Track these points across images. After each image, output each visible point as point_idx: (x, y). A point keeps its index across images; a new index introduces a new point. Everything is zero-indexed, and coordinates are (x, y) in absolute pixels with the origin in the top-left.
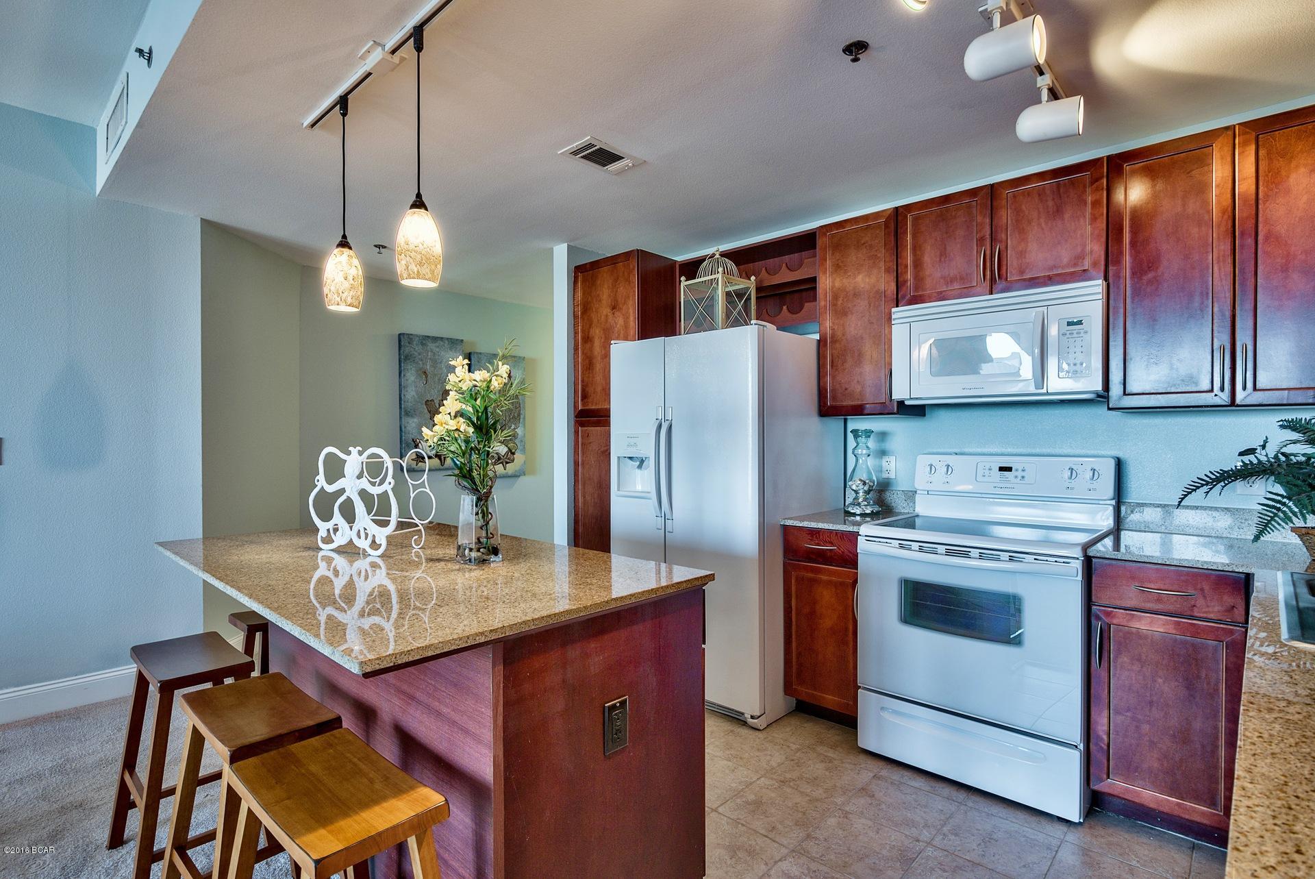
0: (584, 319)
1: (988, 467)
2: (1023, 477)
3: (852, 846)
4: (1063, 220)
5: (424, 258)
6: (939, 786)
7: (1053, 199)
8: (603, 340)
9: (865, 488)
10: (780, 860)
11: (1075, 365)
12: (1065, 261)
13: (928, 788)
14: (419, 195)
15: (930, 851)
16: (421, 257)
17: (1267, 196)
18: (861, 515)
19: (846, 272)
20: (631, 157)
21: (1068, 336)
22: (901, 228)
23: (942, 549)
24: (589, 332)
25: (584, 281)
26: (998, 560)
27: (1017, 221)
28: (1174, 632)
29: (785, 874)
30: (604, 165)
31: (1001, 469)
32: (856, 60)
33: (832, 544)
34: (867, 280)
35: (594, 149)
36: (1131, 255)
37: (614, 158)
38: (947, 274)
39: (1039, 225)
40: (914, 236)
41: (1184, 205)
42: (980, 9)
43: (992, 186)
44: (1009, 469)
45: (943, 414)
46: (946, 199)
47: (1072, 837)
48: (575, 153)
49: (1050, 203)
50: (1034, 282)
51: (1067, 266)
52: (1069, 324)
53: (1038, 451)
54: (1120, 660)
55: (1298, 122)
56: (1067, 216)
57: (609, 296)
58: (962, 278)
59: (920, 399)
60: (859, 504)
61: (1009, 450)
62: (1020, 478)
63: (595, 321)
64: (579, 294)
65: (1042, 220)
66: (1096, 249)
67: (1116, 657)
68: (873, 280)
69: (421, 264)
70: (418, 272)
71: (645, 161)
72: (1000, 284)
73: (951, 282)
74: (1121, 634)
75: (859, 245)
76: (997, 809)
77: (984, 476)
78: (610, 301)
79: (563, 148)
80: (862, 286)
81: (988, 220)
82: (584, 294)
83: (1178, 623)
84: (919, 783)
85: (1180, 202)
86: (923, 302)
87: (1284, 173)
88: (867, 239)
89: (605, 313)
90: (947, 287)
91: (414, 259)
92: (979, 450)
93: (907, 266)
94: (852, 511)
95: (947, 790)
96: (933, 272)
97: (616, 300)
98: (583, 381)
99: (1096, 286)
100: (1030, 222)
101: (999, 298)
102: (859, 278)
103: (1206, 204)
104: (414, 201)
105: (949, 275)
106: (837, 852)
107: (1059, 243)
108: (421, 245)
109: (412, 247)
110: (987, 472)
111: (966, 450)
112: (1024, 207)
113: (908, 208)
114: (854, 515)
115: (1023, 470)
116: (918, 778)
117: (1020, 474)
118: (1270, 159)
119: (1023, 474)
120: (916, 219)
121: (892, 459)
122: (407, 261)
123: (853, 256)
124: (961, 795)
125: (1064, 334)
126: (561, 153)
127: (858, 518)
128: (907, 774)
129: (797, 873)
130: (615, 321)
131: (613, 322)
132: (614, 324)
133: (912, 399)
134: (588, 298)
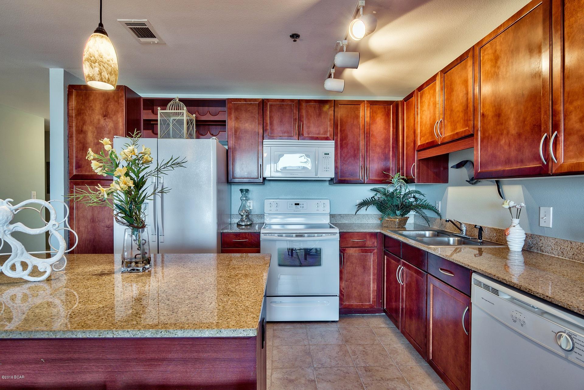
0: (77, 119)
1: (291, 204)
2: (303, 207)
3: (289, 357)
4: (321, 118)
5: (113, 70)
6: (295, 325)
7: (318, 110)
8: (95, 134)
9: (247, 214)
10: (271, 375)
11: (327, 168)
12: (322, 132)
13: (293, 327)
14: (101, 25)
15: (312, 348)
16: (112, 69)
17: (372, 123)
18: (245, 225)
19: (241, 121)
20: (160, 39)
21: (325, 158)
22: (265, 108)
23: (294, 235)
24: (82, 127)
25: (77, 96)
26: (314, 236)
27: (307, 115)
28: (361, 252)
29: (278, 379)
30: (139, 37)
31: (296, 204)
32: (295, 41)
33: (246, 238)
34: (250, 126)
35: (145, 27)
36: (340, 134)
37: (152, 36)
38: (283, 129)
39: (314, 118)
40: (270, 112)
41: (353, 121)
42: (337, 42)
43: (299, 100)
44: (298, 204)
45: (272, 183)
46: (283, 100)
47: (338, 325)
48: (128, 24)
49: (318, 111)
50: (313, 138)
51: (322, 134)
52: (325, 154)
53: (304, 197)
54: (347, 264)
55: (379, 104)
56: (322, 117)
57: (101, 108)
58: (288, 132)
59: (274, 177)
60: (244, 221)
61: (295, 197)
62: (302, 207)
63: (88, 121)
64: (73, 103)
65: (315, 117)
66: (330, 129)
67: (346, 263)
68: (253, 126)
69: (111, 74)
70: (109, 78)
71: (165, 43)
72: (301, 137)
73: (284, 133)
74: (347, 256)
75: (246, 111)
76: (316, 325)
77: (290, 207)
78: (102, 111)
79: (123, 19)
80: (248, 128)
81: (298, 113)
82: (78, 103)
83: (362, 249)
84: (288, 326)
85: (352, 120)
86: (273, 139)
87: (375, 118)
88: (250, 109)
89: (97, 117)
90: (283, 135)
91: (107, 69)
92: (285, 197)
93: (267, 124)
94: (242, 224)
95: (298, 325)
96: (278, 128)
97: (106, 111)
98: (77, 157)
99: (332, 143)
100: (311, 116)
101: (301, 142)
102: (247, 125)
103: (358, 122)
104: (98, 28)
105: (284, 130)
106: (287, 361)
107: (320, 126)
108: (111, 61)
109: (105, 60)
110: (291, 206)
111: (280, 197)
112: (309, 111)
113: (268, 100)
114: (242, 225)
115: (303, 204)
116: (287, 325)
117: (302, 206)
118: (373, 113)
119: (303, 206)
120: (271, 105)
121: (251, 201)
122: (100, 69)
123: (244, 115)
124: (303, 325)
125: (324, 158)
126: (119, 21)
127: (244, 227)
128: (282, 325)
129: (281, 376)
130: (106, 124)
131: (105, 124)
132: (105, 125)
133: (271, 177)
134: (81, 107)
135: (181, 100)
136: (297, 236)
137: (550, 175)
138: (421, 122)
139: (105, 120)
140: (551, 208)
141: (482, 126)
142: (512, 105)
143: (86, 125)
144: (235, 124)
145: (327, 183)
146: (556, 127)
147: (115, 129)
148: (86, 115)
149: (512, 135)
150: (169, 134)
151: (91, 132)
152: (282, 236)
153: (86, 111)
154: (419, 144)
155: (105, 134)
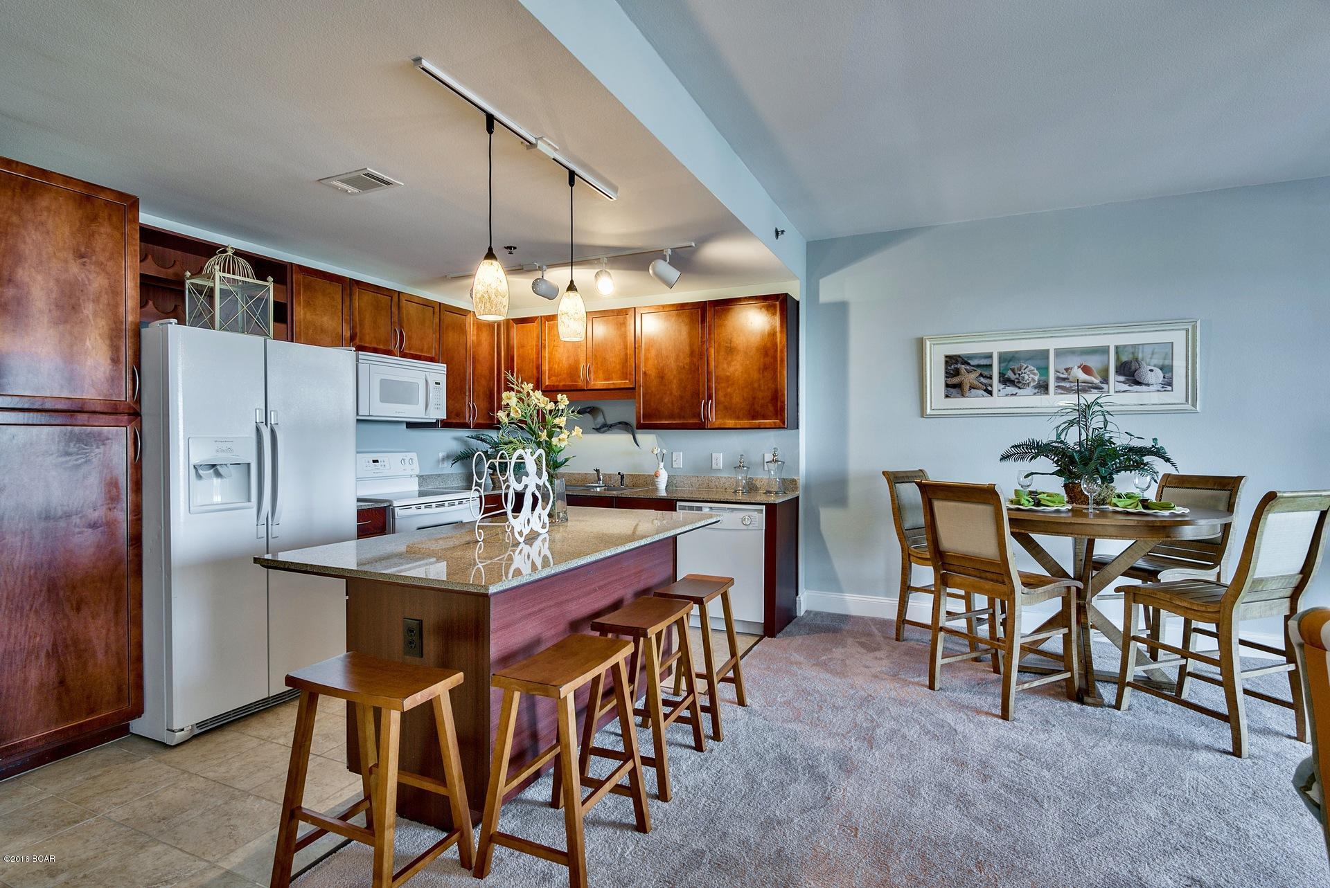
1: (367, 461)
2: (385, 466)
7: (422, 314)
11: (437, 405)
12: (425, 349)
22: (353, 295)
24: (11, 270)
27: (408, 318)
30: (340, 181)
31: (374, 461)
32: (510, 253)
34: (331, 322)
36: (446, 355)
37: (363, 188)
39: (417, 325)
41: (459, 338)
43: (399, 293)
44: (377, 462)
46: (378, 288)
48: (369, 175)
49: (421, 316)
50: (414, 356)
51: (426, 352)
52: (436, 382)
56: (426, 325)
57: (72, 236)
58: (384, 342)
62: (383, 466)
63: (31, 258)
65: (418, 323)
66: (435, 346)
68: (335, 324)
73: (379, 342)
75: (325, 294)
77: (366, 466)
78: (73, 241)
80: (326, 325)
81: (397, 312)
85: (458, 336)
88: (330, 291)
90: (377, 345)
93: (356, 323)
96: (370, 334)
97: (88, 244)
99: (444, 368)
100: (413, 322)
103: (465, 340)
105: (378, 337)
107: (423, 338)
110: (368, 463)
112: (410, 312)
113: (358, 283)
115: (384, 463)
120: (361, 293)
123: (321, 300)
125: (434, 388)
130: (87, 277)
131: (83, 275)
132: (86, 279)
133: (369, 416)
134: (9, 217)
135: (238, 253)
136: (437, 506)
137: (706, 429)
138: (549, 358)
139: (84, 265)
140: (681, 453)
141: (644, 382)
142: (675, 372)
143: (24, 269)
144: (305, 314)
145: (404, 426)
146: (710, 397)
147: (113, 292)
148: (25, 242)
149: (675, 396)
150: (212, 319)
151: (42, 289)
152: (431, 507)
153: (23, 232)
154: (547, 384)
155: (84, 300)
